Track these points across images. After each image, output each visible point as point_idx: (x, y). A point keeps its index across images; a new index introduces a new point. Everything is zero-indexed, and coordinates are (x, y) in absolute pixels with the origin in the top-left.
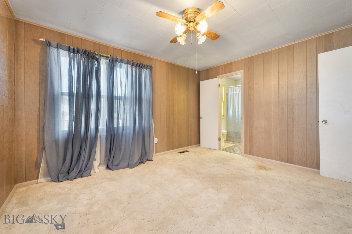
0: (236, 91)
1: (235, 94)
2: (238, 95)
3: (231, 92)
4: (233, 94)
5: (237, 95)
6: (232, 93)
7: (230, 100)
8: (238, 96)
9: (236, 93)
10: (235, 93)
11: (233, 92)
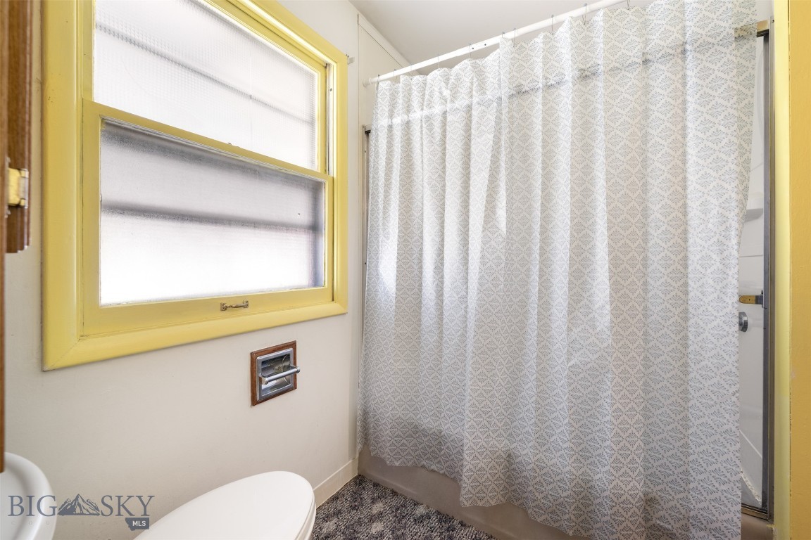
0: (425, 102)
1: (416, 128)
2: (437, 129)
3: (391, 116)
4: (408, 124)
5: (430, 128)
6: (397, 121)
7: (382, 174)
8: (438, 136)
9: (429, 118)
10: (417, 115)
11: (408, 110)
